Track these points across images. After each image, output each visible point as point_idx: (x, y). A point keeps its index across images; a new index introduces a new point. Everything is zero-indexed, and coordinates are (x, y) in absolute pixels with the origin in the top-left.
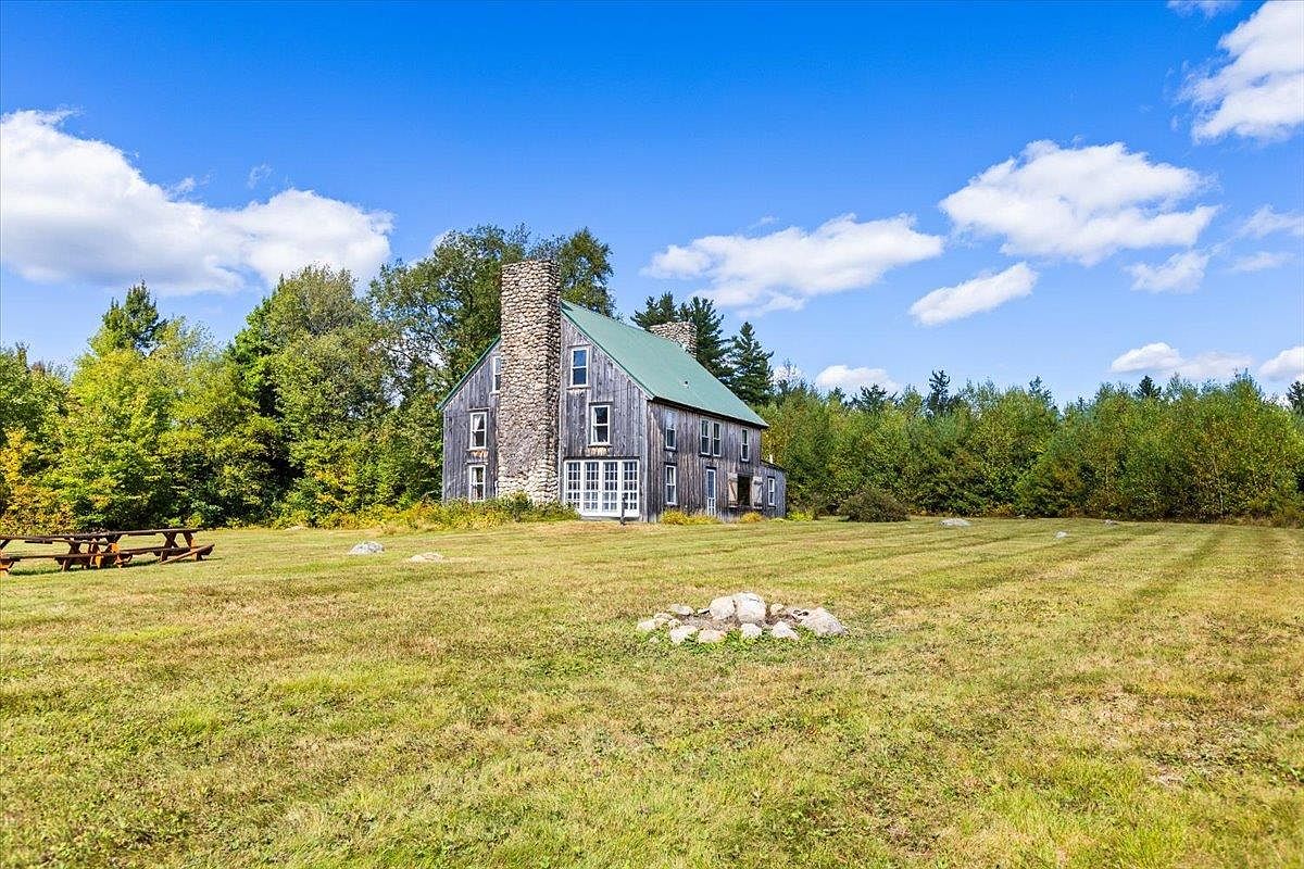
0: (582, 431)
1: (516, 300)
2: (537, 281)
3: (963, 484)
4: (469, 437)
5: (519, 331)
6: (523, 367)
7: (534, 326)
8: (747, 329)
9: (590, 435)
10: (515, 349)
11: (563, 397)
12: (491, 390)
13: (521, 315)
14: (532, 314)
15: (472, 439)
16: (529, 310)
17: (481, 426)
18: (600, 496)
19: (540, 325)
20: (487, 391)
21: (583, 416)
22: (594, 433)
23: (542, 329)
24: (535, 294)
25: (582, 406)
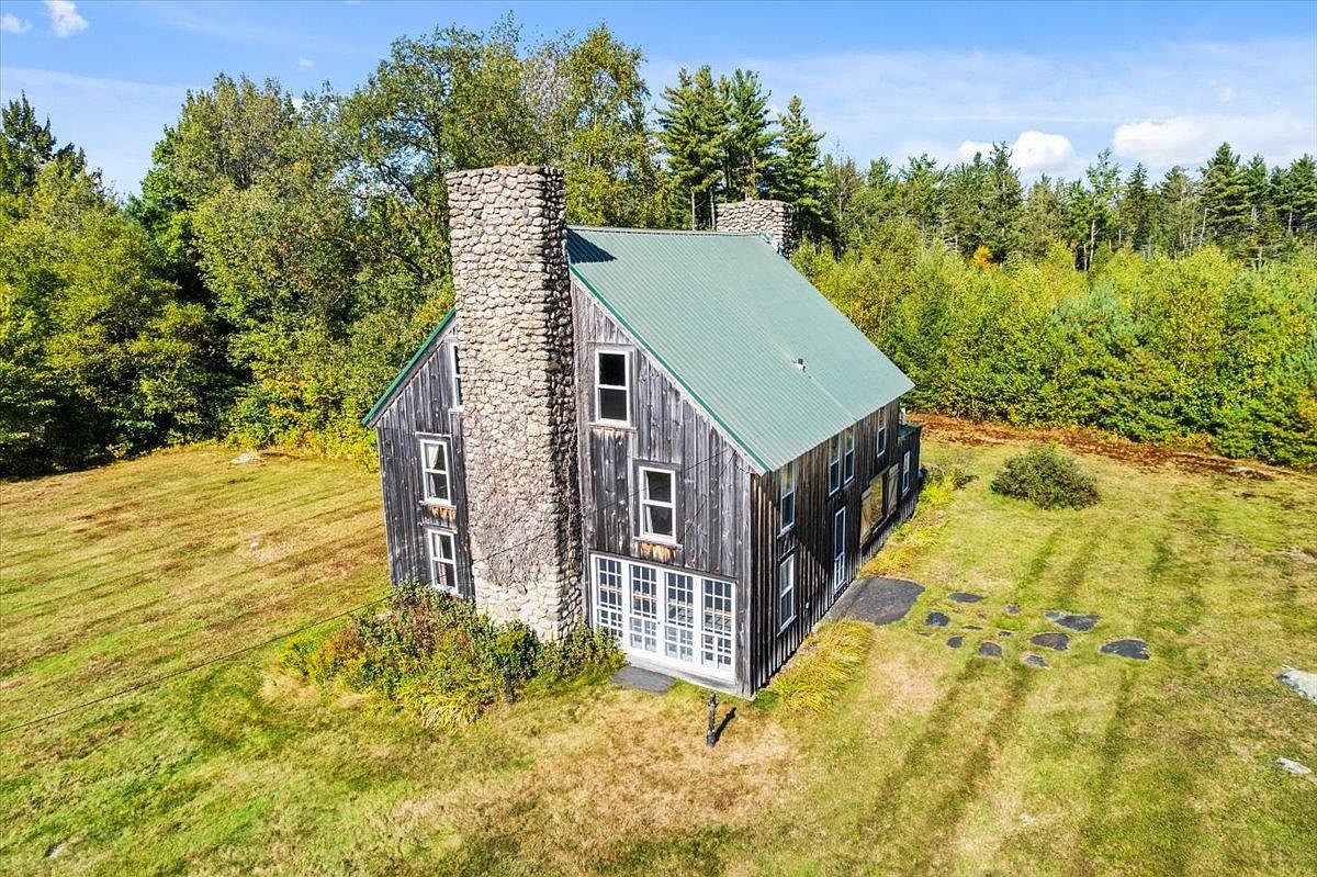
0: (622, 511)
1: (479, 249)
2: (517, 212)
3: (1140, 399)
4: (421, 480)
5: (488, 313)
6: (501, 386)
7: (518, 308)
8: (795, 107)
9: (637, 520)
10: (484, 348)
11: (584, 440)
12: (450, 405)
13: (490, 281)
14: (511, 282)
15: (428, 486)
16: (506, 274)
17: (440, 465)
18: (660, 631)
19: (528, 307)
20: (444, 405)
21: (624, 482)
22: (645, 518)
23: (534, 316)
24: (517, 241)
25: (620, 461)
